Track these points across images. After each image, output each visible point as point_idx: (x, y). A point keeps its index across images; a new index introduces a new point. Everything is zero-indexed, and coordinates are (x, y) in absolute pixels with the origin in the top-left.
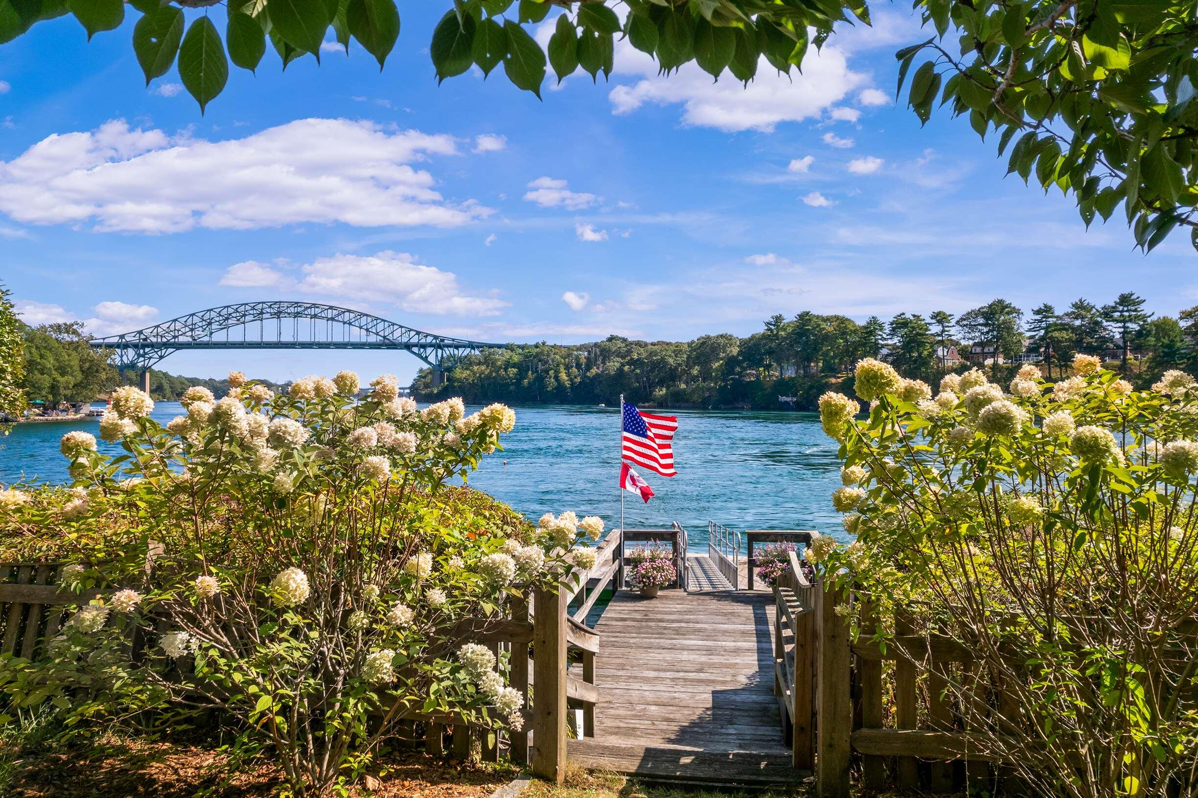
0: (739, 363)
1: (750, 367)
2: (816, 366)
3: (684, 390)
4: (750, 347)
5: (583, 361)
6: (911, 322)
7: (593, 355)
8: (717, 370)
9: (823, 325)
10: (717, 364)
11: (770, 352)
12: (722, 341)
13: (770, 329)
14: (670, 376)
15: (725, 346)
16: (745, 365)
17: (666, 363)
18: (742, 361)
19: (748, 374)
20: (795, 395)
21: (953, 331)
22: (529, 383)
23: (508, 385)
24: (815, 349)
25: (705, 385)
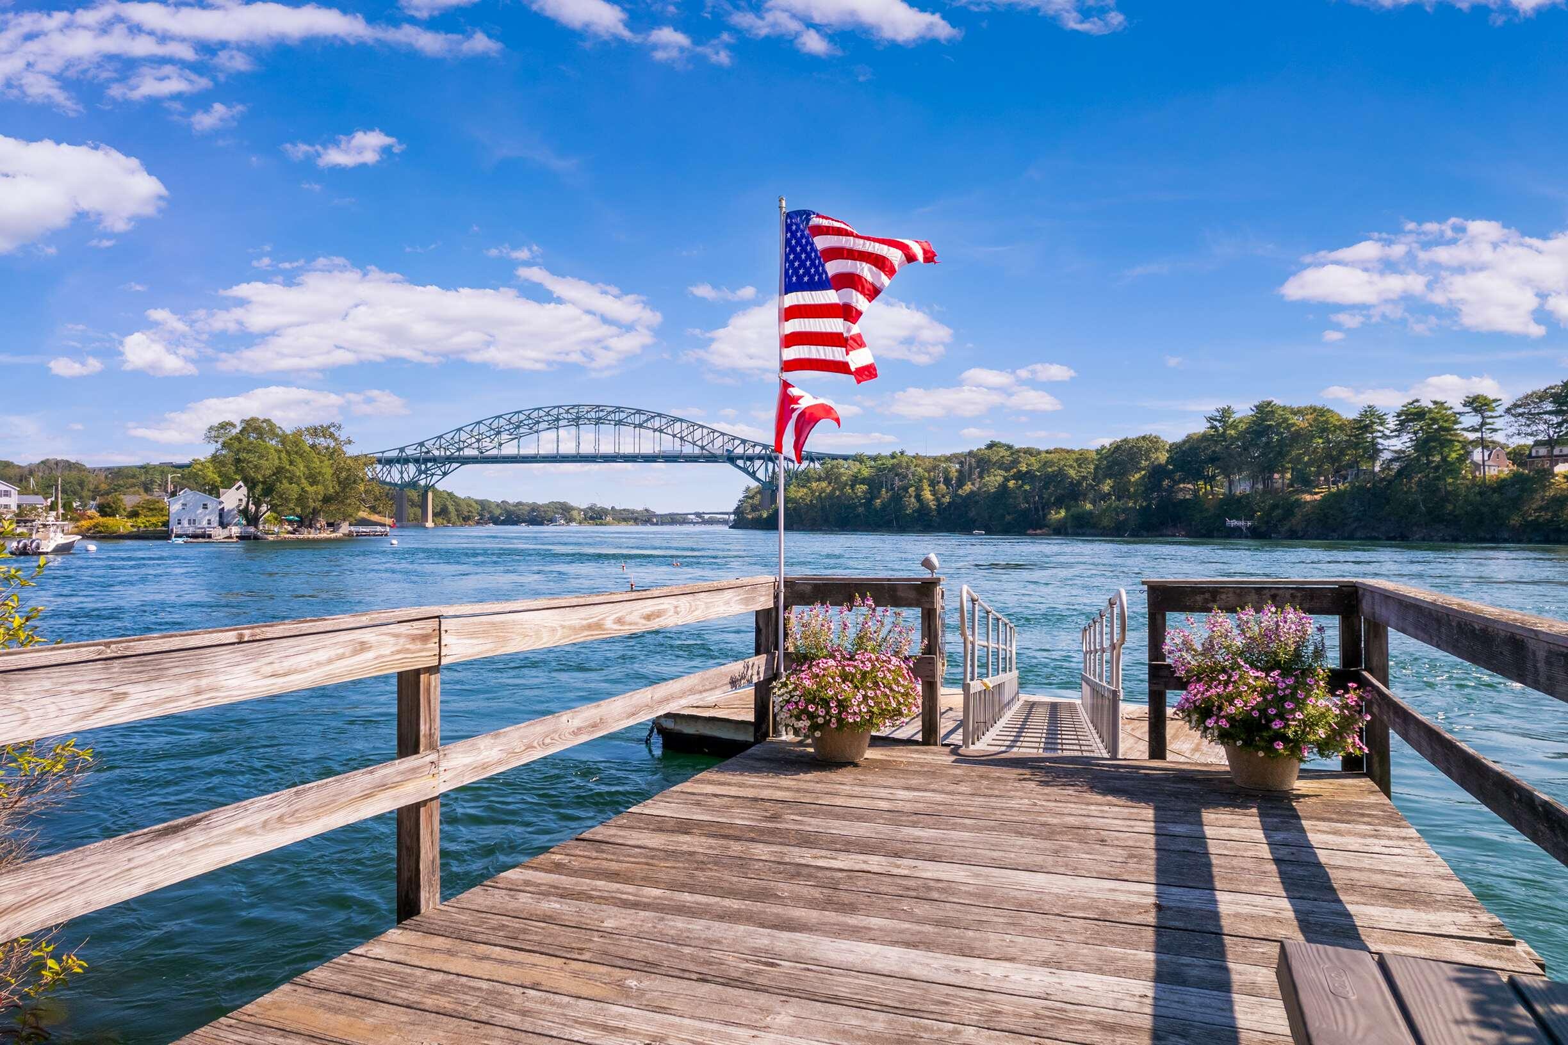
0: (1169, 475)
1: (1183, 481)
2: (1282, 479)
3: (1090, 513)
4: (1184, 452)
5: (954, 474)
6: (1430, 411)
7: (966, 467)
8: (1136, 483)
9: (1294, 419)
10: (1137, 476)
11: (1213, 459)
12: (1144, 444)
13: (1215, 427)
14: (1070, 493)
15: (1148, 451)
16: (1177, 476)
17: (1066, 476)
18: (1172, 472)
19: (1181, 490)
20: (1251, 518)
21: (1499, 423)
22: (883, 504)
23: (855, 507)
24: (1280, 453)
25: (1120, 504)
